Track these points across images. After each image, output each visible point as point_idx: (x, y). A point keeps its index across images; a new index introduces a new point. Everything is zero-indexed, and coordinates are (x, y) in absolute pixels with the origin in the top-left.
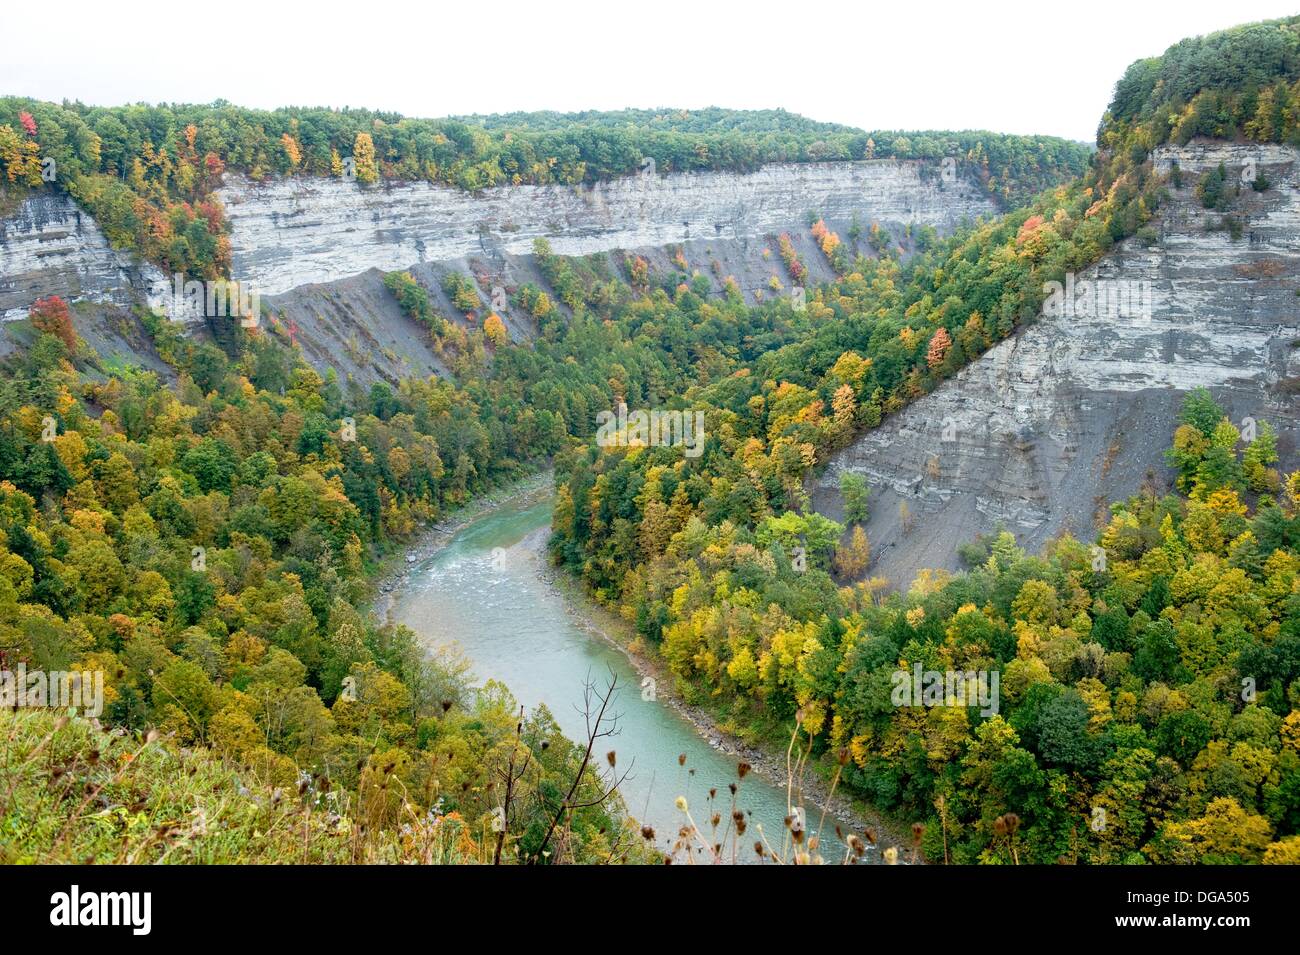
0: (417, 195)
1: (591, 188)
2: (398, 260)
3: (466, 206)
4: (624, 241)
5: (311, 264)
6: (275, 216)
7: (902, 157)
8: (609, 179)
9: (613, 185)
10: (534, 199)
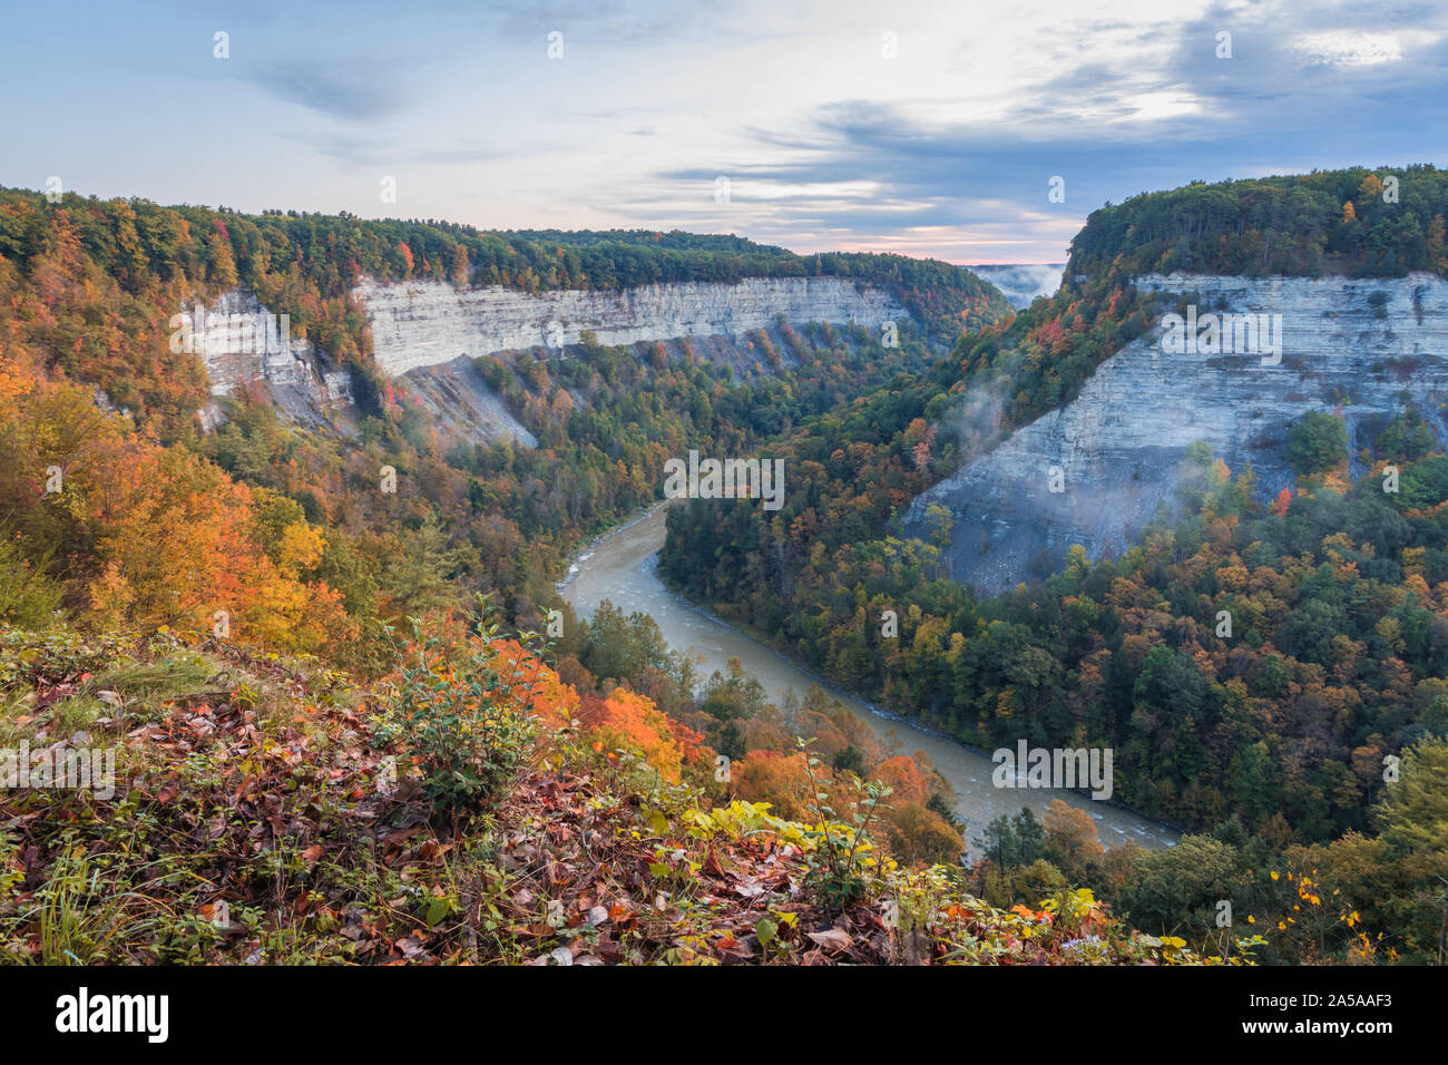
0: (495, 296)
1: (620, 293)
2: (480, 347)
3: (530, 306)
4: (646, 335)
5: (421, 350)
6: (395, 311)
7: (843, 275)
8: (633, 286)
9: (637, 291)
10: (579, 301)
